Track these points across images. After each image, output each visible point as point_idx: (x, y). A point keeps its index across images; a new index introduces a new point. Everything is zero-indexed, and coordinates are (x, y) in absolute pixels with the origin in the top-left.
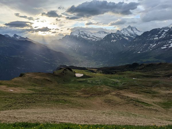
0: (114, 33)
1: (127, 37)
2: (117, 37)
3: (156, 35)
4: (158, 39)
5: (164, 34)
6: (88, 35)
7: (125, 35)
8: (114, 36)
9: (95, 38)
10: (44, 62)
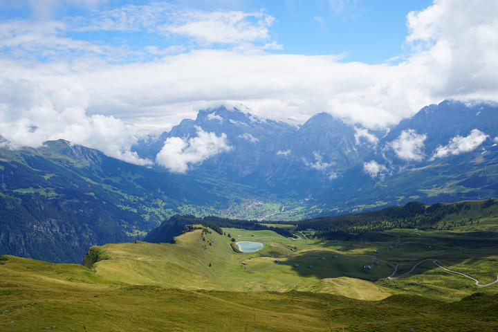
10: (119, 206)
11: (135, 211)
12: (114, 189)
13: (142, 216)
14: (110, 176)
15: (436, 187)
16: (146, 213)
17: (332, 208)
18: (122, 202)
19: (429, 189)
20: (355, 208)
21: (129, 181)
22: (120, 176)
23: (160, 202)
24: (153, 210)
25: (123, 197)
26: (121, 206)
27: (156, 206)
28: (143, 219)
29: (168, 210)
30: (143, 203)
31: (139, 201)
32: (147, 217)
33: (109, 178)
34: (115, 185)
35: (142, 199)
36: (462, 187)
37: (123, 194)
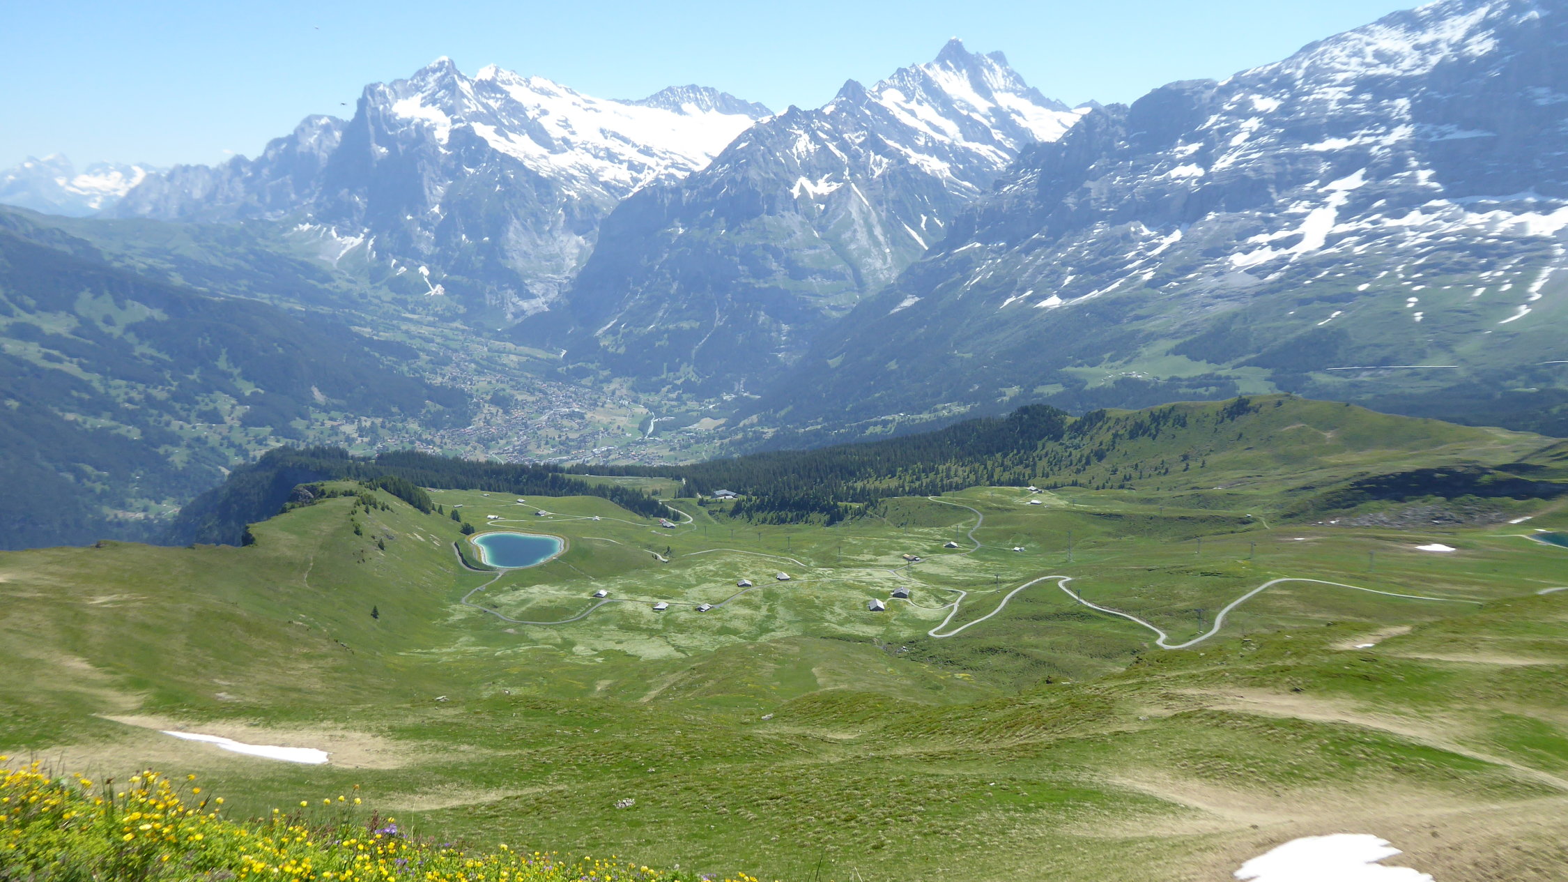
0: (819, 113)
1: (937, 150)
2: (844, 146)
3: (1188, 141)
4: (1201, 181)
5: (1253, 136)
6: (548, 123)
7: (915, 132)
8: (814, 138)
9: (630, 153)
10: (70, 417)
11: (135, 434)
12: (48, 357)
13: (161, 451)
14: (30, 311)
15: (1112, 359)
16: (174, 440)
17: (805, 425)
18: (80, 401)
19: (1092, 365)
20: (875, 424)
21: (106, 329)
22: (71, 311)
23: (224, 403)
24: (201, 429)
25: (86, 387)
26: (80, 419)
27: (213, 417)
28: (163, 460)
29: (253, 430)
30: (163, 407)
31: (149, 400)
32: (179, 457)
33: (26, 318)
34: (53, 341)
35: (159, 394)
36: (1182, 359)
37: (85, 376)
